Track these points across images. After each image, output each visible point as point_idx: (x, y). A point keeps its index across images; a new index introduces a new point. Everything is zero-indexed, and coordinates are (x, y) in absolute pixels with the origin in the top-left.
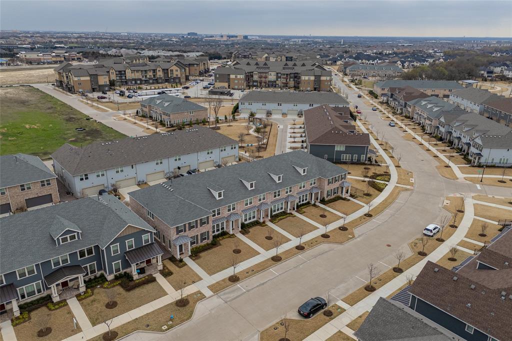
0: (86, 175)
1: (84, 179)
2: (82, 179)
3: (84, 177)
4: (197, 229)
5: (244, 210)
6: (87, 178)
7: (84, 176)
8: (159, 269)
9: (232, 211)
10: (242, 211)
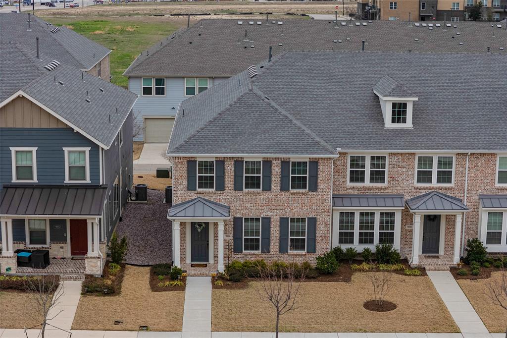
0: (160, 81)
1: (154, 91)
2: (147, 91)
3: (154, 86)
4: (267, 195)
5: (490, 197)
6: (160, 91)
7: (153, 82)
8: (88, 272)
9: (434, 183)
10: (482, 197)
